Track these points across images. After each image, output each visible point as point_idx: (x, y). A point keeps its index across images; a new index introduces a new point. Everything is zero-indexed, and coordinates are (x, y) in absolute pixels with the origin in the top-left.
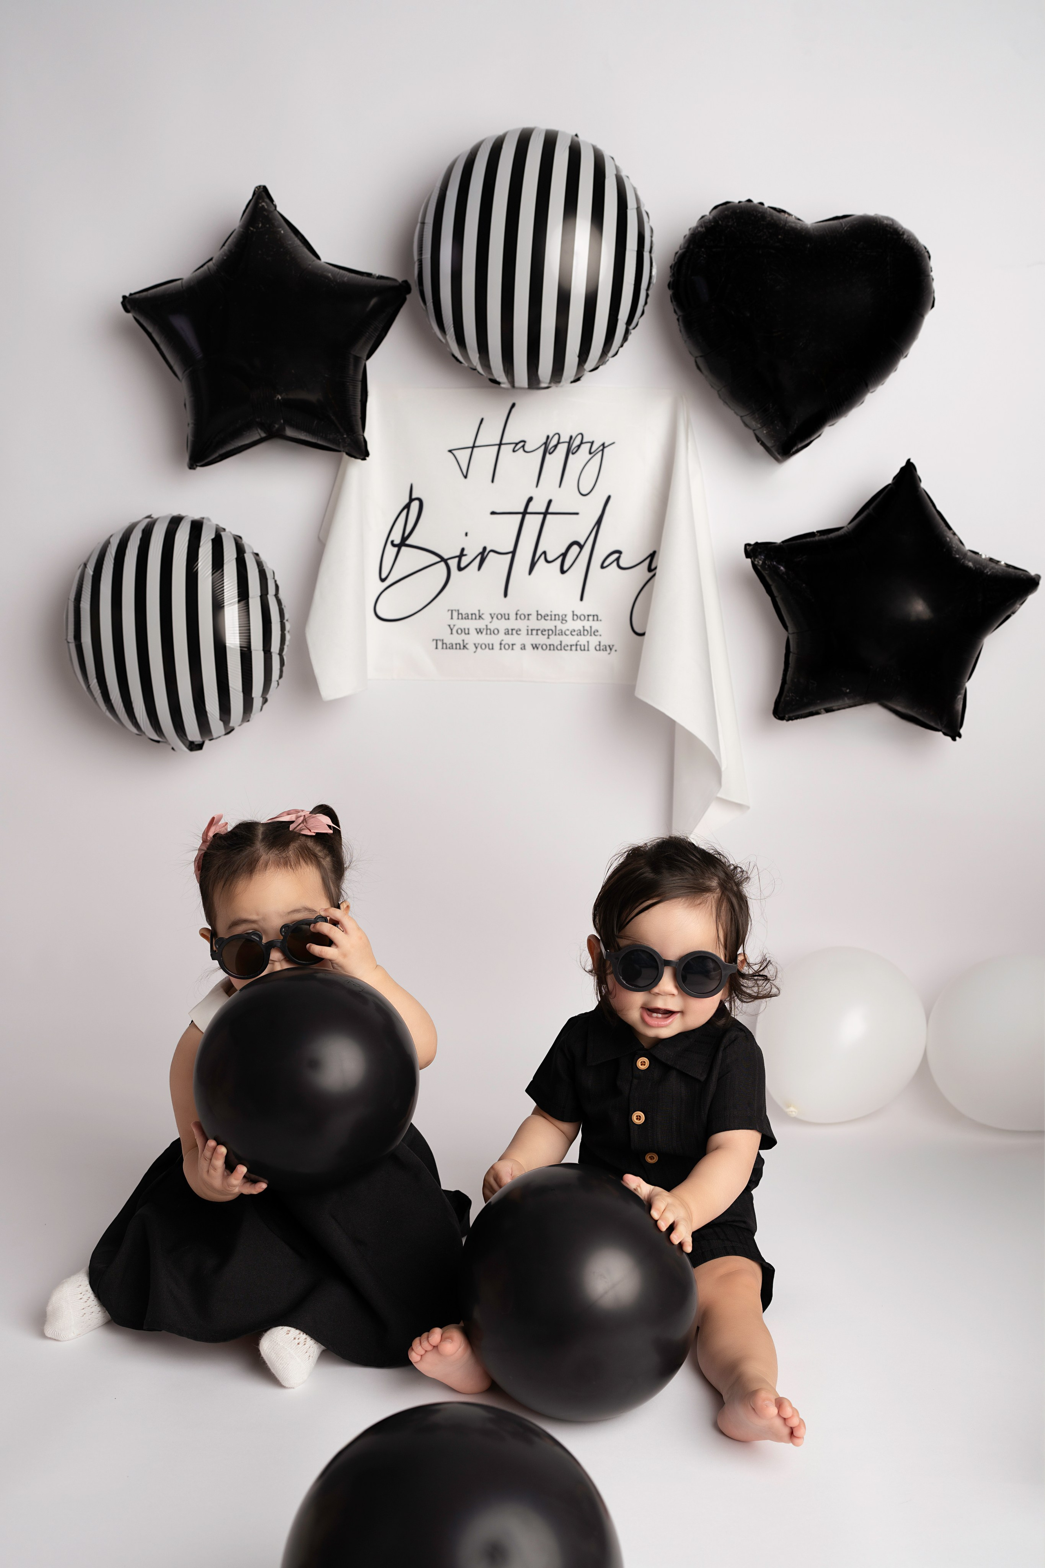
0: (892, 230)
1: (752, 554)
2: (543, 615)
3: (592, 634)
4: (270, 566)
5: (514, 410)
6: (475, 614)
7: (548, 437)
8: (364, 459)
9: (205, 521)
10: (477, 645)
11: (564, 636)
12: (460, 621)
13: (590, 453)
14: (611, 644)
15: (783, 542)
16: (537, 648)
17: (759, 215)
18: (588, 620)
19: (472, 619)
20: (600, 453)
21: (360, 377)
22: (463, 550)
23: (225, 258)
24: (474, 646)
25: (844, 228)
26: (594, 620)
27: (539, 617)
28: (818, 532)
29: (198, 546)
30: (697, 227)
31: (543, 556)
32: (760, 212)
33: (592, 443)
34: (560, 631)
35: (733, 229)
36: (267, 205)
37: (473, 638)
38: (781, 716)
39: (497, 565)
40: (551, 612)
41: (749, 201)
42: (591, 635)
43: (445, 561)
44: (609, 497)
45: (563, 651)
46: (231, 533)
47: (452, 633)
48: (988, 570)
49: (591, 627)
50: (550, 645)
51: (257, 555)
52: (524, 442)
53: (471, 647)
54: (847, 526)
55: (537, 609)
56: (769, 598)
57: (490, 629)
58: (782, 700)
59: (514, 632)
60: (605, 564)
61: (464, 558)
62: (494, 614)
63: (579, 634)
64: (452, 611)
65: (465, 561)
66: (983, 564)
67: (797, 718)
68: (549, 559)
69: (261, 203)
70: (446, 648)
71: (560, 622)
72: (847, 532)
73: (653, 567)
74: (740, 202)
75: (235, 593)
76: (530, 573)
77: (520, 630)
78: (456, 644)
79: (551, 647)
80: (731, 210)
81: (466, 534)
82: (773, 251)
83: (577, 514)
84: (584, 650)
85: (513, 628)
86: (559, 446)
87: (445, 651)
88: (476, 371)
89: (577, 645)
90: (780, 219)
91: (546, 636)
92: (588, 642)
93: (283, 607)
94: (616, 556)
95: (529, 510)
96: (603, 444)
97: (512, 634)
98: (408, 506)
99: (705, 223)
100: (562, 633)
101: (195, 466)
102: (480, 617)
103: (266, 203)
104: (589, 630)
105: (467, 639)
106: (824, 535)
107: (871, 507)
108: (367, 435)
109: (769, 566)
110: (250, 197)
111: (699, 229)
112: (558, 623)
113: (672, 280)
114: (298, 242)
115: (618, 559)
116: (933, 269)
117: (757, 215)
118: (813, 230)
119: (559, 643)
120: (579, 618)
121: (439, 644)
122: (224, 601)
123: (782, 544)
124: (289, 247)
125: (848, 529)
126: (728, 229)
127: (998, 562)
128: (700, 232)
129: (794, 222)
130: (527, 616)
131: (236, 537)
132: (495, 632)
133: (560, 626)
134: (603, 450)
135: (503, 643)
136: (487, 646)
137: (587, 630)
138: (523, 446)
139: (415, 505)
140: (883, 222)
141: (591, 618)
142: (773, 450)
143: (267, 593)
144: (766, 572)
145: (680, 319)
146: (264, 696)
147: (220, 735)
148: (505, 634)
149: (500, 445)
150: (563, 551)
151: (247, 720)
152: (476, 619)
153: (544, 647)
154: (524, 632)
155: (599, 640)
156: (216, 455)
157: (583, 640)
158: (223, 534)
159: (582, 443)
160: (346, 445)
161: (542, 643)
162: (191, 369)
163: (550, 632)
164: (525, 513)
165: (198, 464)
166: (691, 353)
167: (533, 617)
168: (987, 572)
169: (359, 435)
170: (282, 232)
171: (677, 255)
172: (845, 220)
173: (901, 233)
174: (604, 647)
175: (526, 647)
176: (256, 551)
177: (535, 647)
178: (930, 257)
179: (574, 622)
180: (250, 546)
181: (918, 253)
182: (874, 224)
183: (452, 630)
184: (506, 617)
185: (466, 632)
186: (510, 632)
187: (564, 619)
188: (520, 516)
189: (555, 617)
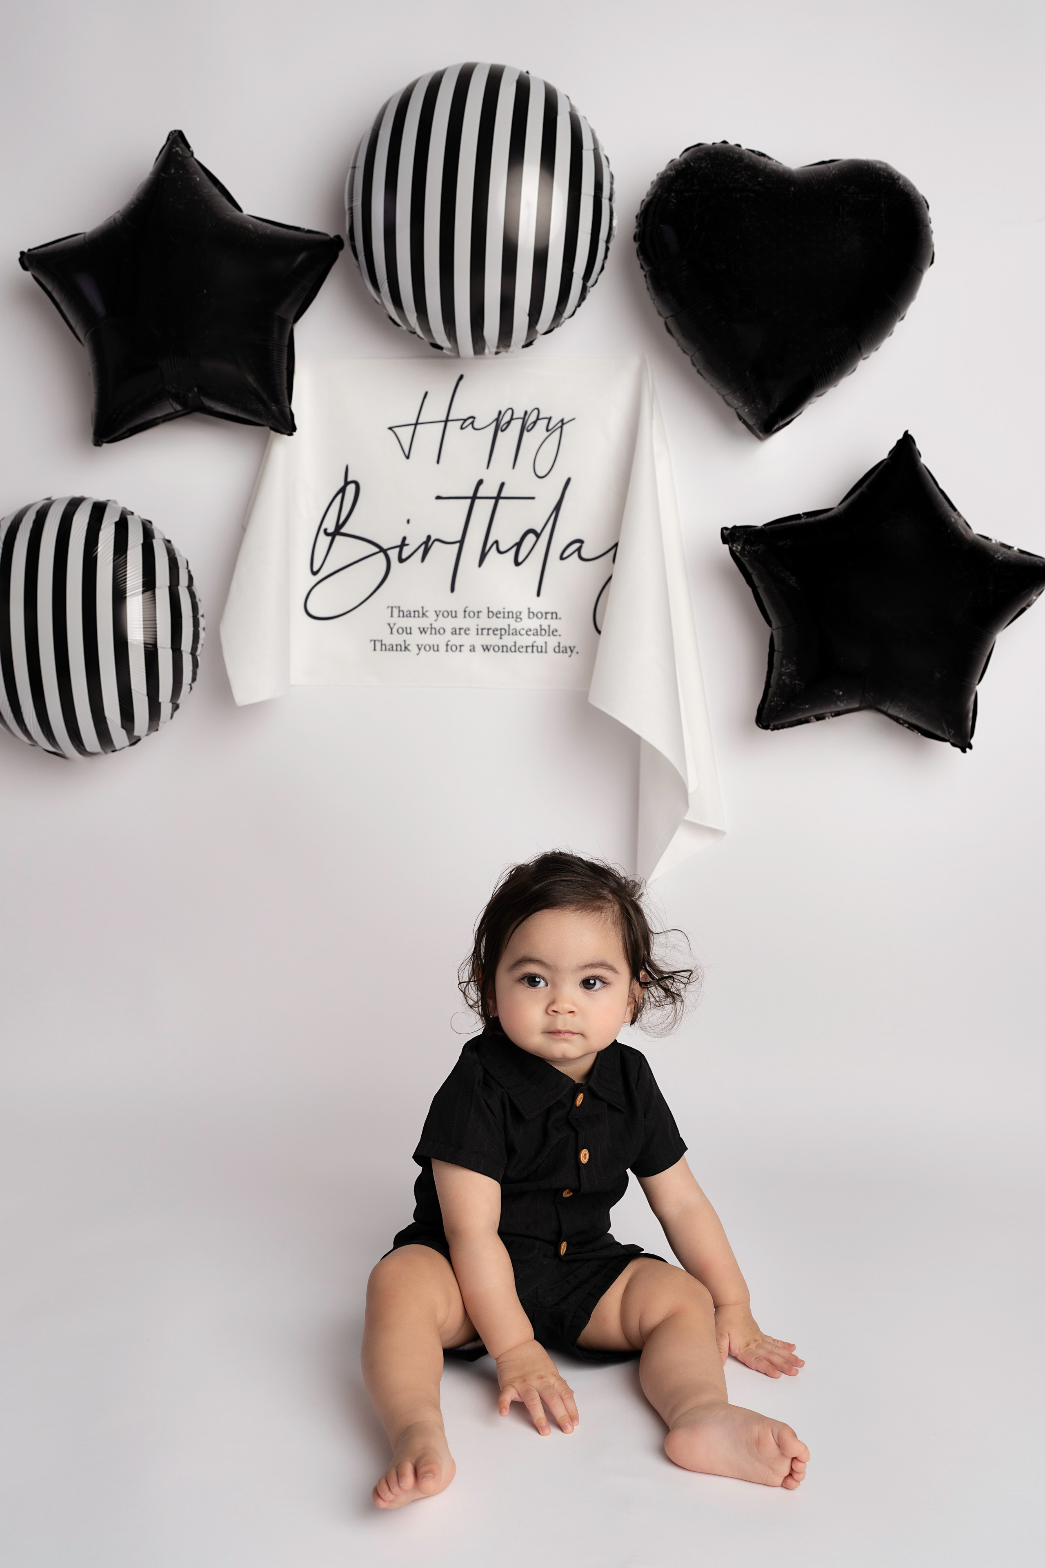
0: (885, 174)
1: (729, 539)
2: (495, 612)
3: (551, 634)
4: (183, 553)
5: (462, 383)
6: (418, 611)
7: (500, 412)
8: (291, 434)
9: (110, 503)
10: (420, 646)
11: (519, 636)
12: (401, 619)
13: (548, 430)
14: (572, 645)
15: (765, 525)
16: (489, 650)
17: (736, 156)
18: (546, 618)
19: (414, 617)
20: (559, 430)
21: (286, 342)
22: (404, 539)
23: (132, 207)
24: (416, 647)
25: (832, 171)
26: (552, 618)
27: (491, 614)
28: (804, 514)
29: (99, 529)
30: (666, 171)
31: (495, 546)
32: (736, 153)
33: (550, 419)
34: (514, 630)
35: (706, 171)
36: (182, 150)
37: (415, 639)
38: (765, 724)
39: (442, 555)
40: (504, 608)
41: (725, 142)
42: (549, 635)
43: (384, 551)
44: (569, 480)
45: (518, 653)
46: (140, 517)
47: (392, 633)
48: (999, 554)
49: (549, 626)
50: (503, 646)
51: (169, 541)
52: (474, 418)
53: (413, 649)
54: (837, 507)
55: (488, 606)
56: (750, 589)
57: (435, 629)
58: (766, 705)
59: (462, 631)
60: (565, 555)
61: (405, 548)
62: (440, 611)
63: (535, 634)
64: (392, 608)
65: (406, 552)
66: (994, 549)
67: (783, 727)
68: (502, 549)
69: (175, 148)
70: (386, 650)
71: (513, 620)
72: (838, 513)
74: (714, 144)
75: (139, 583)
76: (481, 563)
77: (469, 630)
78: (397, 645)
79: (504, 649)
80: (704, 151)
81: (408, 521)
82: (752, 195)
83: (533, 498)
84: (542, 652)
85: (461, 627)
86: (513, 422)
87: (384, 653)
88: (415, 335)
89: (533, 646)
90: (759, 162)
91: (499, 636)
92: (546, 643)
93: (197, 600)
94: (577, 545)
95: (479, 495)
96: (562, 420)
97: (460, 634)
98: (343, 490)
99: (674, 165)
100: (516, 633)
101: (100, 443)
102: (423, 614)
103: (181, 148)
104: (547, 629)
105: (409, 639)
106: (811, 517)
107: (865, 485)
108: (294, 407)
109: (748, 552)
110: (164, 142)
111: (668, 172)
112: (512, 621)
113: (638, 231)
114: (216, 191)
115: (579, 550)
116: (932, 220)
117: (733, 156)
118: (797, 173)
119: (513, 644)
120: (535, 615)
121: (378, 645)
122: (126, 591)
123: (763, 527)
124: (205, 195)
125: (839, 509)
126: (702, 171)
127: (1010, 548)
128: (669, 176)
129: (775, 165)
130: (476, 614)
131: (145, 521)
132: (441, 631)
133: (514, 625)
134: (561, 427)
135: (450, 644)
136: (432, 647)
137: (545, 630)
138: (472, 423)
139: (351, 489)
140: (876, 165)
141: (549, 616)
142: (755, 428)
143: (178, 584)
144: (746, 559)
145: (648, 274)
146: (174, 702)
147: (124, 746)
148: (452, 633)
149: (446, 421)
150: (518, 540)
151: (155, 729)
152: (419, 617)
153: (496, 649)
154: (473, 631)
155: (559, 641)
156: (125, 429)
157: (540, 641)
158: (129, 517)
159: (538, 419)
160: (270, 417)
161: (493, 644)
162: (93, 329)
163: (503, 632)
164: (474, 498)
165: (104, 440)
166: (660, 314)
167: (484, 615)
168: (999, 557)
169: (285, 406)
170: (198, 179)
171: (644, 203)
172: (832, 164)
173: (896, 177)
174: (564, 648)
175: (476, 649)
176: (167, 538)
177: (486, 648)
178: (928, 207)
179: (529, 620)
180: (160, 532)
181: (915, 200)
182: (866, 167)
183: (392, 629)
184: (453, 615)
185: (408, 631)
186: (458, 632)
187: (518, 617)
188: (469, 501)
189: (509, 614)
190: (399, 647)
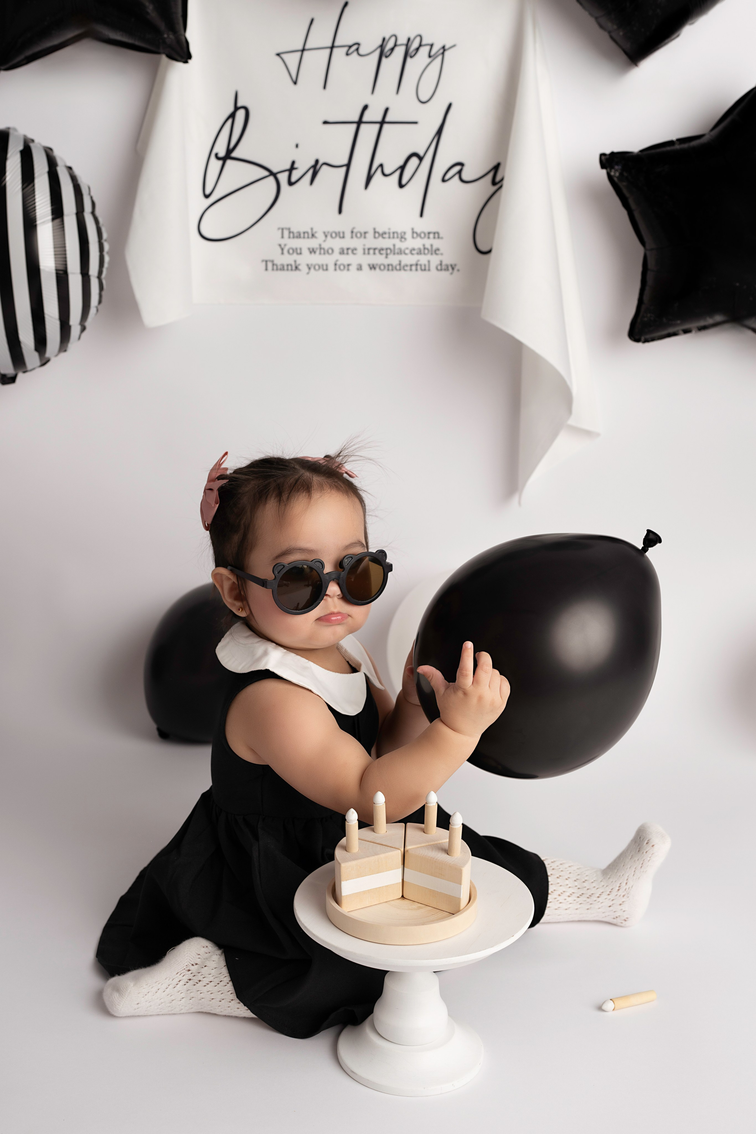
1: (607, 165)
2: (380, 233)
3: (433, 252)
4: (85, 180)
5: (347, 10)
6: (307, 232)
7: (383, 38)
8: (185, 62)
9: (11, 132)
10: (309, 266)
11: (403, 255)
12: (292, 240)
13: (429, 57)
14: (453, 263)
15: (641, 151)
16: (375, 269)
18: (429, 238)
19: (304, 237)
20: (440, 57)
22: (293, 163)
24: (306, 267)
26: (434, 238)
27: (377, 235)
28: (677, 140)
29: (5, 159)
31: (379, 170)
33: (432, 46)
34: (399, 250)
37: (305, 259)
38: (637, 337)
39: (330, 179)
40: (389, 229)
42: (432, 254)
43: (274, 175)
44: (450, 105)
45: (402, 271)
46: (42, 146)
47: (282, 253)
49: (432, 245)
50: (388, 265)
51: (70, 168)
52: (358, 45)
53: (303, 268)
54: (708, 134)
55: (374, 227)
56: (626, 213)
57: (324, 249)
58: (639, 320)
59: (350, 251)
60: (447, 177)
61: (294, 172)
62: (328, 232)
63: (419, 253)
64: (282, 229)
65: (295, 175)
67: (653, 340)
68: (387, 172)
70: (277, 270)
72: (710, 139)
73: (498, 179)
75: (48, 211)
76: (366, 186)
77: (356, 250)
78: (288, 265)
79: (389, 267)
81: (297, 146)
83: (416, 123)
84: (425, 270)
85: (348, 247)
86: (396, 49)
87: (275, 272)
89: (417, 265)
91: (384, 256)
92: (429, 261)
94: (457, 168)
95: (364, 119)
96: (443, 47)
97: (347, 254)
98: (232, 116)
100: (401, 252)
102: (313, 235)
104: (429, 247)
105: (300, 259)
106: (684, 143)
108: (189, 35)
109: (627, 177)
112: (397, 241)
115: (460, 172)
119: (398, 263)
120: (419, 235)
121: (269, 265)
122: (36, 219)
123: (640, 153)
125: (710, 136)
130: (363, 234)
131: (46, 149)
132: (329, 251)
133: (399, 244)
134: (443, 54)
135: (338, 263)
136: (321, 266)
137: (428, 249)
138: (357, 49)
139: (240, 115)
141: (431, 236)
143: (84, 211)
144: (624, 184)
146: (83, 323)
147: (36, 366)
148: (340, 253)
149: (332, 48)
150: (401, 163)
151: (67, 349)
152: (308, 238)
153: (382, 267)
154: (360, 251)
155: (440, 259)
156: (22, 57)
157: (423, 259)
158: (32, 145)
159: (420, 46)
160: (166, 45)
161: (379, 263)
164: (360, 122)
167: (370, 235)
169: (180, 35)
174: (446, 266)
175: (363, 268)
176: (69, 164)
177: (372, 267)
179: (413, 240)
180: (62, 160)
183: (283, 250)
184: (340, 235)
185: (298, 251)
186: (345, 251)
187: (403, 236)
188: (354, 126)
189: (394, 235)
190: (290, 267)
